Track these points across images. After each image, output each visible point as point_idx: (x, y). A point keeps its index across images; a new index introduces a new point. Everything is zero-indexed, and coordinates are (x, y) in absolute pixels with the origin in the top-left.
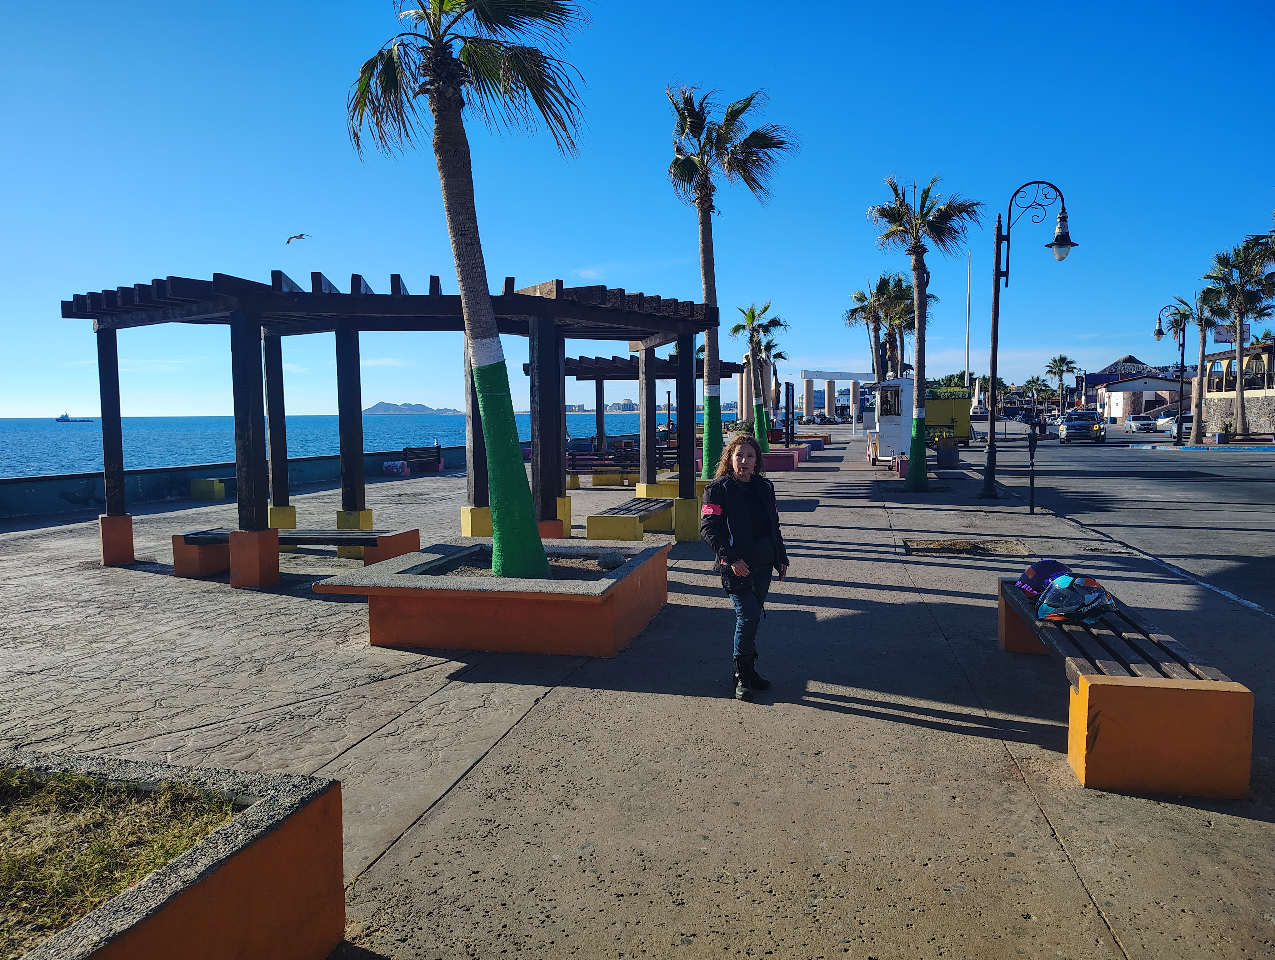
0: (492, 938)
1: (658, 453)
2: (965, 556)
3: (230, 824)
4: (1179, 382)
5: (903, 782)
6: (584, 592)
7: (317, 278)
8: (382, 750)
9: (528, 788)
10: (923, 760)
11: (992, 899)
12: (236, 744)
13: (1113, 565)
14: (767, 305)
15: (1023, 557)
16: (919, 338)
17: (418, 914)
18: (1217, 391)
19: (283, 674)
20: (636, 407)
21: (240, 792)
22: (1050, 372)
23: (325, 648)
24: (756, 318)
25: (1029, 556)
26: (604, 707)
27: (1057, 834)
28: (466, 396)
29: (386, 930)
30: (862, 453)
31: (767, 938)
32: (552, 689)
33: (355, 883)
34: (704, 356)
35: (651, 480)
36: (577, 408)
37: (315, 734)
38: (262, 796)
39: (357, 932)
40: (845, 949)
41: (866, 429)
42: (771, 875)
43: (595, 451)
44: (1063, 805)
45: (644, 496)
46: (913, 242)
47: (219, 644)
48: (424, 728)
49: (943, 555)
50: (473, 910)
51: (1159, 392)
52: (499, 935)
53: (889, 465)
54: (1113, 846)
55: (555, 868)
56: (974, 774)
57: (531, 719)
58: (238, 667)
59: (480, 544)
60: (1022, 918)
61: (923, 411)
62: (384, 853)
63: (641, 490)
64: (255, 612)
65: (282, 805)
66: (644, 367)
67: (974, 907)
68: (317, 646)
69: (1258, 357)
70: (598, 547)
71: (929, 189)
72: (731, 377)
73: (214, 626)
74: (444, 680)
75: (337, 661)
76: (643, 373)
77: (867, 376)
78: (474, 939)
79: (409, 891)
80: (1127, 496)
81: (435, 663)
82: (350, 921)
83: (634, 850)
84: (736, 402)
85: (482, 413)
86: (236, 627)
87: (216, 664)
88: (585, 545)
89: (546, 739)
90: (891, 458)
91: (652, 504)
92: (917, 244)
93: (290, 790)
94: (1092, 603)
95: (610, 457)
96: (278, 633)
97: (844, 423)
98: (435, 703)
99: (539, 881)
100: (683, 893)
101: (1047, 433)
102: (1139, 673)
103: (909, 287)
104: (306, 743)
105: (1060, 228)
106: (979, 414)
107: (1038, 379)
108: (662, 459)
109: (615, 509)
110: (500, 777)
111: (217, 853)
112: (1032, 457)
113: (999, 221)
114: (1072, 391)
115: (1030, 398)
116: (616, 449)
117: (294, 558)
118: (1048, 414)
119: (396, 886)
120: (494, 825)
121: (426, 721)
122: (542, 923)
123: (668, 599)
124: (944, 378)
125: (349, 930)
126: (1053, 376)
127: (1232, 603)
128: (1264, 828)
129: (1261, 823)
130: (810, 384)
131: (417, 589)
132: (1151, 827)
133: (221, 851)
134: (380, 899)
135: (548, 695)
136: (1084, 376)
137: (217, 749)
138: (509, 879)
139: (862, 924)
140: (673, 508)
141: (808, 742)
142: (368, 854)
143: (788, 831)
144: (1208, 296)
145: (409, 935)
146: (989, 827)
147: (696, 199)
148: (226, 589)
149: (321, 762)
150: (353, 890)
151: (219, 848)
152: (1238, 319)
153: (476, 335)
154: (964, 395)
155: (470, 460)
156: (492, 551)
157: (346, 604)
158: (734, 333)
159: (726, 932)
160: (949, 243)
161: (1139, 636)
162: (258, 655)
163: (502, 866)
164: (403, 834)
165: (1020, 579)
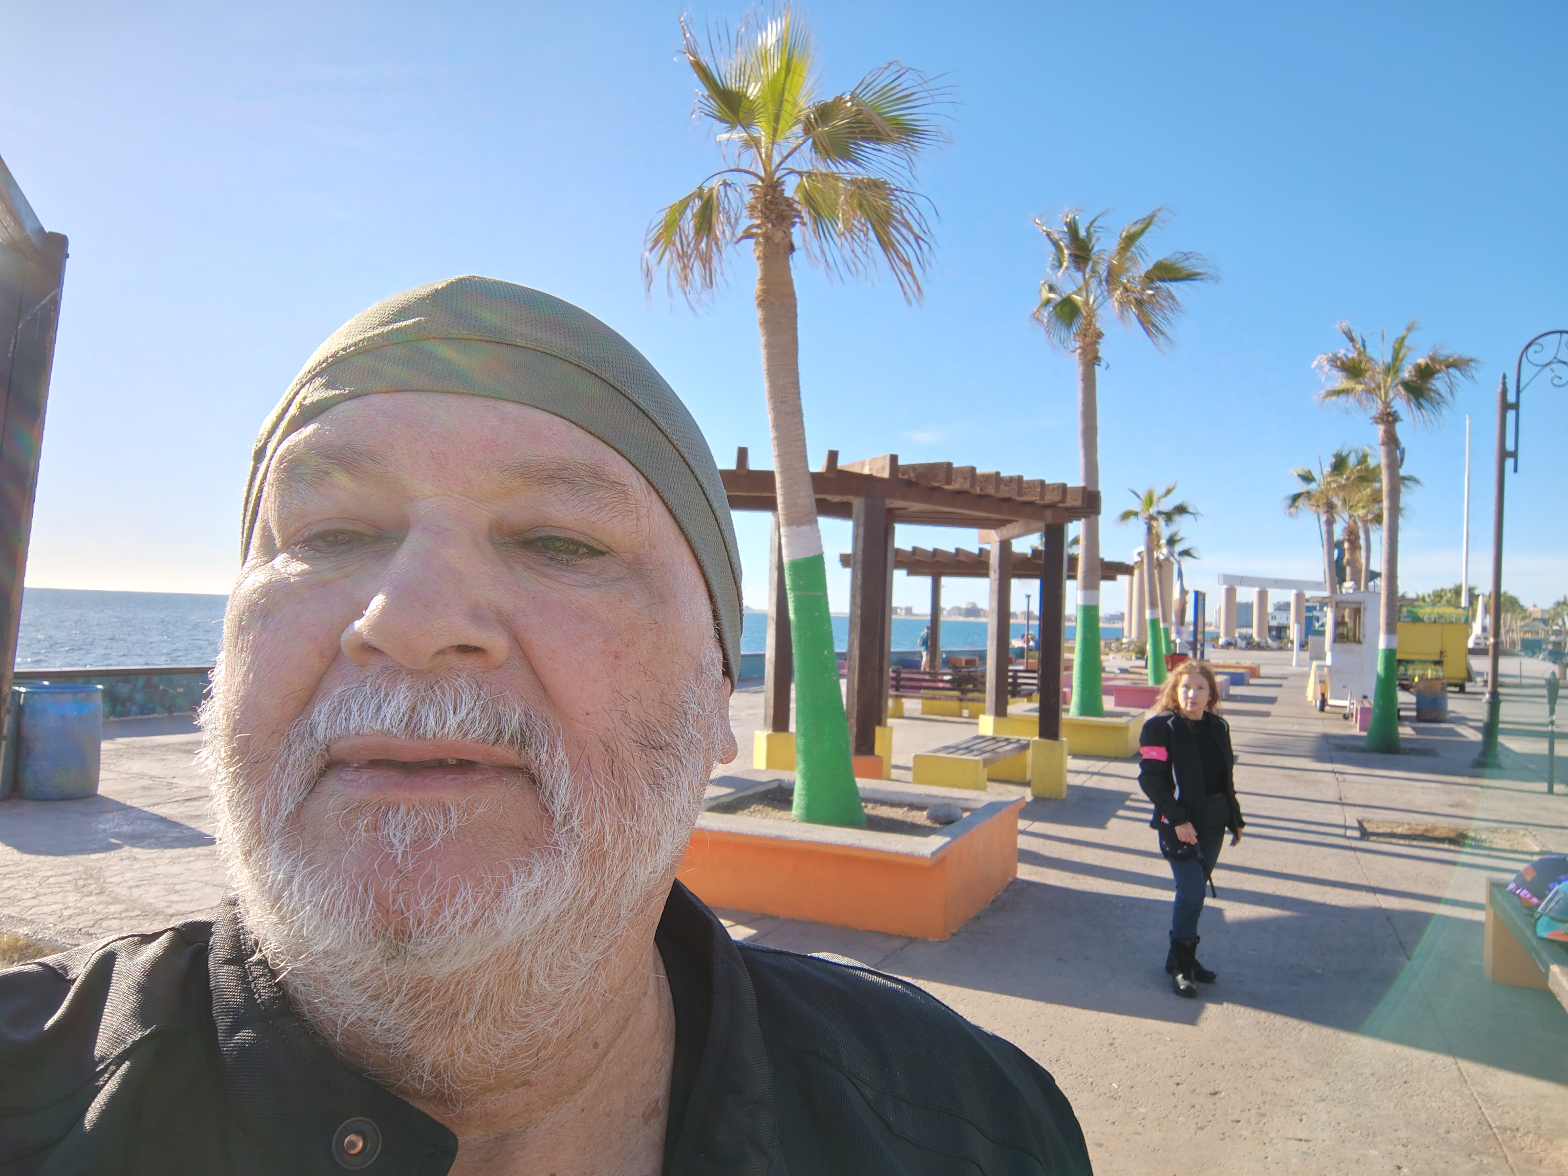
1: (1010, 677)
2: (1447, 847)
5: (1329, 1140)
6: (909, 852)
14: (1171, 487)
16: (1390, 535)
20: (983, 613)
24: (1155, 502)
30: (1303, 694)
34: (1079, 551)
35: (1000, 711)
41: (1313, 658)
45: (989, 732)
46: (1381, 408)
53: (1344, 712)
56: (1432, 1140)
59: (778, 780)
61: (1395, 640)
63: (986, 725)
66: (997, 563)
70: (929, 796)
71: (1403, 339)
72: (1115, 580)
76: (995, 570)
77: (1317, 586)
84: (1122, 613)
85: (792, 616)
88: (910, 791)
90: (1347, 703)
91: (1000, 744)
92: (1386, 410)
95: (945, 678)
97: (1281, 649)
103: (1377, 466)
106: (1479, 646)
108: (1015, 685)
109: (951, 748)
112: (1552, 712)
113: (1504, 384)
116: (955, 667)
123: (1018, 872)
130: (1231, 593)
140: (1029, 753)
141: (1202, 1078)
147: (1077, 349)
153: (790, 520)
154: (1459, 619)
155: (769, 674)
156: (794, 789)
158: (1122, 521)
160: (1429, 409)
165: (1515, 881)
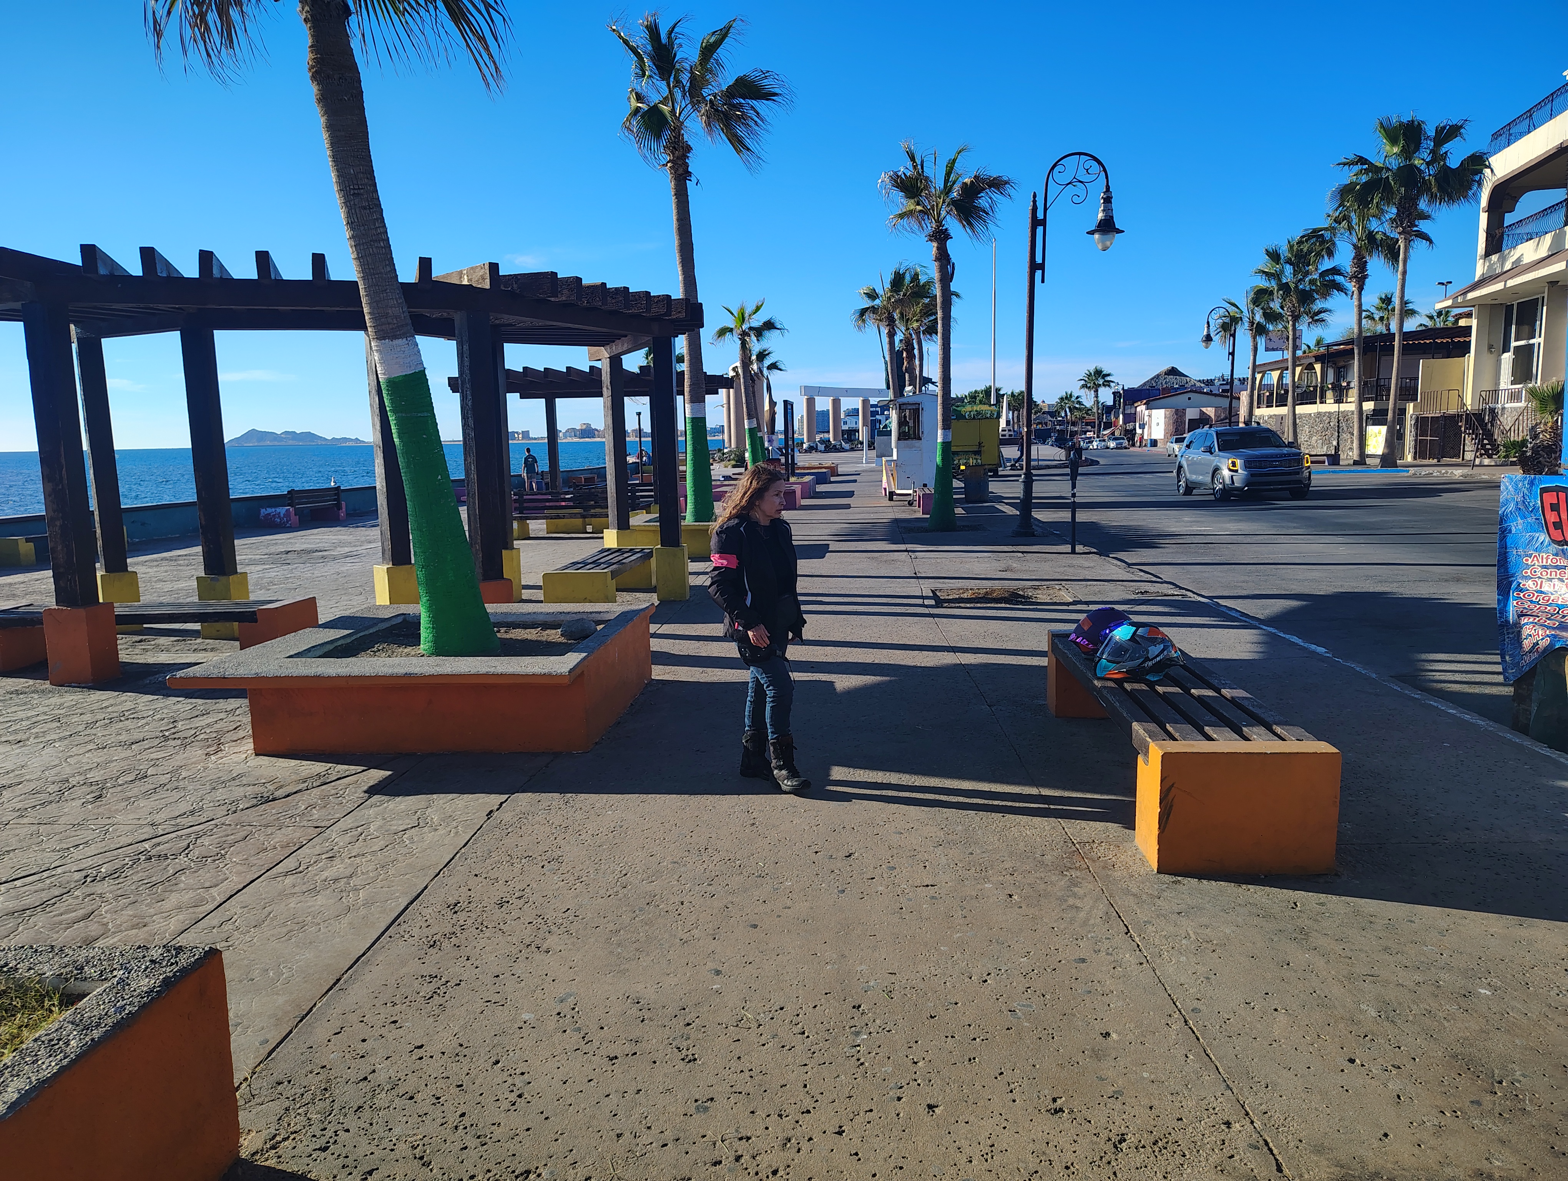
0: (446, 1132)
1: (630, 491)
2: (1003, 605)
3: (56, 1025)
4: (1227, 397)
5: (950, 882)
6: (546, 671)
7: (148, 255)
8: (279, 895)
9: (484, 929)
10: (972, 854)
11: (1065, 1017)
12: (69, 900)
13: (1166, 610)
14: (760, 303)
15: (1068, 604)
16: (943, 345)
17: (343, 1111)
18: (1267, 407)
19: (132, 799)
20: (596, 433)
21: (71, 976)
22: (1083, 386)
23: (190, 762)
24: (747, 319)
25: (1075, 603)
26: (579, 815)
27: (1131, 931)
28: (373, 420)
29: (298, 1138)
30: (876, 486)
31: (802, 1093)
32: (509, 797)
33: (251, 1078)
34: (684, 367)
35: (623, 525)
36: (520, 436)
37: (183, 878)
38: (105, 979)
39: (258, 1144)
40: (898, 1097)
41: (880, 456)
42: (802, 1012)
43: (547, 489)
44: (1135, 895)
45: (614, 545)
46: (934, 226)
47: (36, 764)
48: (337, 861)
49: (979, 605)
50: (419, 1097)
51: (1204, 409)
52: (456, 1127)
53: (909, 499)
54: (1194, 941)
55: (525, 1032)
56: (1031, 865)
57: (483, 838)
58: (66, 793)
59: (403, 614)
60: (1101, 1037)
61: (950, 433)
62: (291, 1032)
63: (611, 538)
64: (88, 717)
65: (135, 990)
66: (609, 381)
67: (1045, 1029)
68: (179, 759)
69: (1310, 367)
70: (561, 613)
71: (954, 161)
72: (717, 393)
73: (28, 740)
74: (361, 795)
75: (208, 779)
76: (607, 388)
77: (879, 392)
78: (421, 1137)
79: (328, 1081)
80: (1174, 529)
81: (347, 773)
82: (247, 1130)
83: (628, 997)
84: (723, 426)
85: (396, 440)
86: (60, 739)
87: (32, 792)
88: (543, 610)
89: (504, 863)
90: (911, 492)
91: (626, 555)
92: (938, 228)
93: (147, 968)
94: (1157, 656)
95: (567, 497)
96: (121, 744)
97: (852, 450)
98: (349, 826)
99: (505, 1049)
100: (694, 1046)
101: (1083, 459)
102: (1215, 736)
103: (929, 283)
104: (171, 891)
105: (1104, 211)
106: (1007, 437)
107: (1071, 395)
108: (635, 498)
109: (579, 563)
110: (446, 917)
111: (38, 1071)
112: (1074, 487)
113: (1034, 202)
114: (1108, 410)
115: (1063, 418)
116: (575, 486)
117: (141, 641)
118: (1083, 436)
119: (310, 1075)
120: (441, 983)
121: (339, 852)
122: (512, 1105)
123: (653, 673)
124: (967, 395)
125: (246, 1143)
126: (1087, 390)
127: (1299, 649)
128: (1352, 904)
129: (1349, 899)
130: (811, 402)
131: (317, 678)
132: (1234, 914)
133: (44, 1067)
134: (288, 1096)
135: (504, 805)
136: (1121, 392)
137: (39, 909)
138: (466, 1052)
139: (916, 1063)
140: (653, 561)
141: (836, 843)
142: (268, 1036)
143: (819, 955)
144: (1260, 296)
145: (332, 1141)
146: (1053, 928)
147: (668, 162)
148: (44, 687)
149: (193, 916)
150: (248, 1087)
151: (40, 1062)
152: (1291, 323)
153: (382, 335)
154: (992, 414)
155: (382, 505)
156: (420, 623)
157: (218, 701)
158: (719, 337)
159: (751, 1091)
160: (979, 227)
161: (1210, 693)
162: (95, 776)
163: (455, 1035)
164: (315, 1004)
165: (1075, 631)
